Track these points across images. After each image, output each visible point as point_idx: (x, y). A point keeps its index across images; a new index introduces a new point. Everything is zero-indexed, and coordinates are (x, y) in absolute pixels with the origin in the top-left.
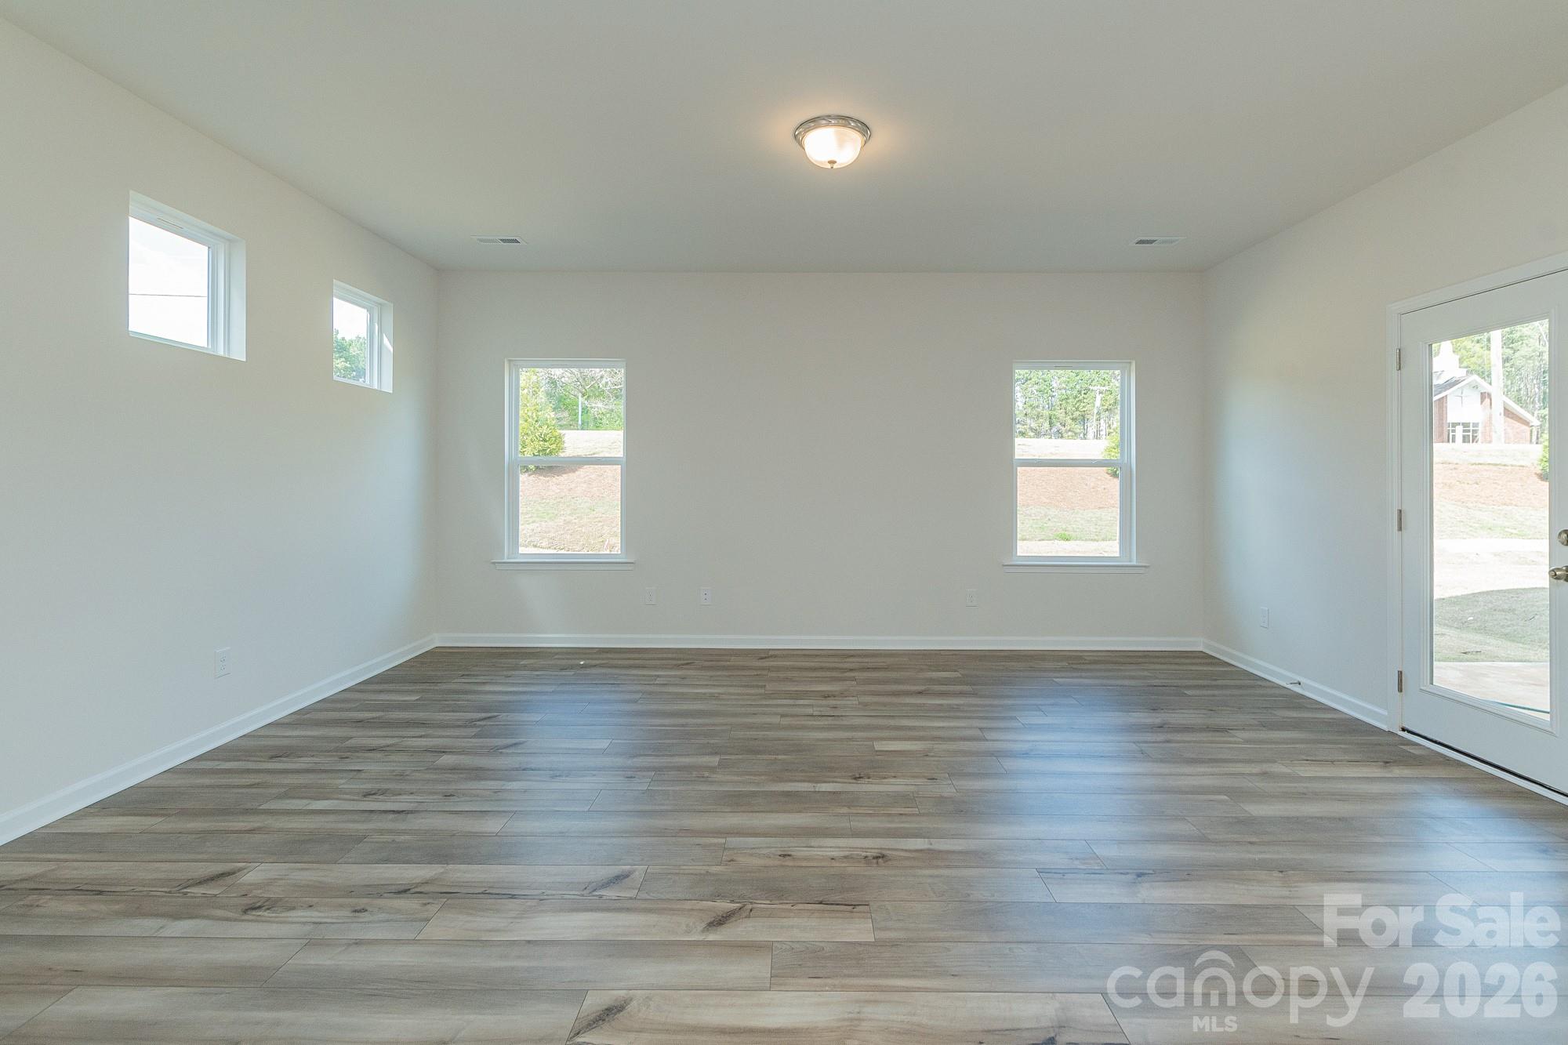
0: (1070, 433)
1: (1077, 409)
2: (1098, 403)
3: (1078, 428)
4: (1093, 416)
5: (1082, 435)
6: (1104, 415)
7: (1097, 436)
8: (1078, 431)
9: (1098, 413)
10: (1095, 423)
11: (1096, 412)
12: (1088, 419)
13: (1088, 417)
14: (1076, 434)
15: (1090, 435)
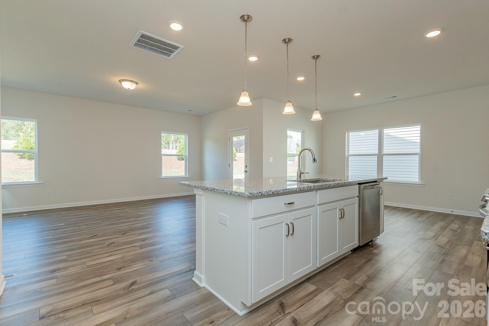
0: (164, 147)
1: (166, 140)
2: (173, 139)
3: (167, 146)
4: (171, 142)
5: (168, 148)
6: (174, 142)
7: (172, 149)
8: (167, 147)
9: (173, 142)
10: (172, 145)
11: (172, 141)
12: (170, 143)
13: (170, 142)
14: (166, 147)
15: (170, 148)
